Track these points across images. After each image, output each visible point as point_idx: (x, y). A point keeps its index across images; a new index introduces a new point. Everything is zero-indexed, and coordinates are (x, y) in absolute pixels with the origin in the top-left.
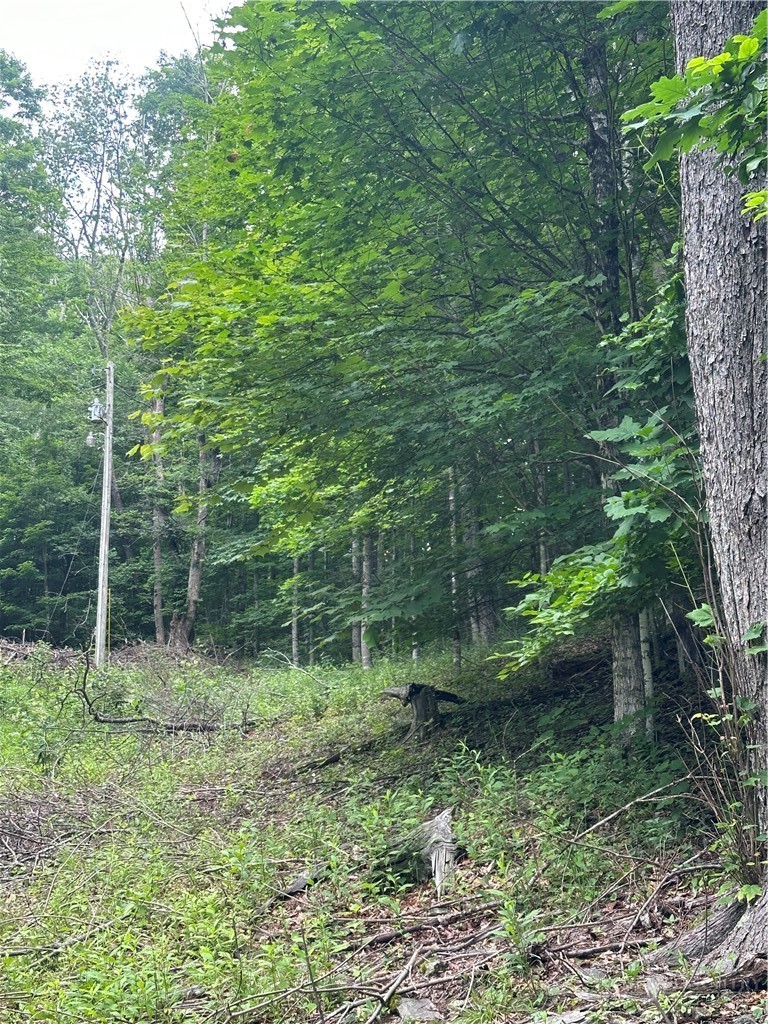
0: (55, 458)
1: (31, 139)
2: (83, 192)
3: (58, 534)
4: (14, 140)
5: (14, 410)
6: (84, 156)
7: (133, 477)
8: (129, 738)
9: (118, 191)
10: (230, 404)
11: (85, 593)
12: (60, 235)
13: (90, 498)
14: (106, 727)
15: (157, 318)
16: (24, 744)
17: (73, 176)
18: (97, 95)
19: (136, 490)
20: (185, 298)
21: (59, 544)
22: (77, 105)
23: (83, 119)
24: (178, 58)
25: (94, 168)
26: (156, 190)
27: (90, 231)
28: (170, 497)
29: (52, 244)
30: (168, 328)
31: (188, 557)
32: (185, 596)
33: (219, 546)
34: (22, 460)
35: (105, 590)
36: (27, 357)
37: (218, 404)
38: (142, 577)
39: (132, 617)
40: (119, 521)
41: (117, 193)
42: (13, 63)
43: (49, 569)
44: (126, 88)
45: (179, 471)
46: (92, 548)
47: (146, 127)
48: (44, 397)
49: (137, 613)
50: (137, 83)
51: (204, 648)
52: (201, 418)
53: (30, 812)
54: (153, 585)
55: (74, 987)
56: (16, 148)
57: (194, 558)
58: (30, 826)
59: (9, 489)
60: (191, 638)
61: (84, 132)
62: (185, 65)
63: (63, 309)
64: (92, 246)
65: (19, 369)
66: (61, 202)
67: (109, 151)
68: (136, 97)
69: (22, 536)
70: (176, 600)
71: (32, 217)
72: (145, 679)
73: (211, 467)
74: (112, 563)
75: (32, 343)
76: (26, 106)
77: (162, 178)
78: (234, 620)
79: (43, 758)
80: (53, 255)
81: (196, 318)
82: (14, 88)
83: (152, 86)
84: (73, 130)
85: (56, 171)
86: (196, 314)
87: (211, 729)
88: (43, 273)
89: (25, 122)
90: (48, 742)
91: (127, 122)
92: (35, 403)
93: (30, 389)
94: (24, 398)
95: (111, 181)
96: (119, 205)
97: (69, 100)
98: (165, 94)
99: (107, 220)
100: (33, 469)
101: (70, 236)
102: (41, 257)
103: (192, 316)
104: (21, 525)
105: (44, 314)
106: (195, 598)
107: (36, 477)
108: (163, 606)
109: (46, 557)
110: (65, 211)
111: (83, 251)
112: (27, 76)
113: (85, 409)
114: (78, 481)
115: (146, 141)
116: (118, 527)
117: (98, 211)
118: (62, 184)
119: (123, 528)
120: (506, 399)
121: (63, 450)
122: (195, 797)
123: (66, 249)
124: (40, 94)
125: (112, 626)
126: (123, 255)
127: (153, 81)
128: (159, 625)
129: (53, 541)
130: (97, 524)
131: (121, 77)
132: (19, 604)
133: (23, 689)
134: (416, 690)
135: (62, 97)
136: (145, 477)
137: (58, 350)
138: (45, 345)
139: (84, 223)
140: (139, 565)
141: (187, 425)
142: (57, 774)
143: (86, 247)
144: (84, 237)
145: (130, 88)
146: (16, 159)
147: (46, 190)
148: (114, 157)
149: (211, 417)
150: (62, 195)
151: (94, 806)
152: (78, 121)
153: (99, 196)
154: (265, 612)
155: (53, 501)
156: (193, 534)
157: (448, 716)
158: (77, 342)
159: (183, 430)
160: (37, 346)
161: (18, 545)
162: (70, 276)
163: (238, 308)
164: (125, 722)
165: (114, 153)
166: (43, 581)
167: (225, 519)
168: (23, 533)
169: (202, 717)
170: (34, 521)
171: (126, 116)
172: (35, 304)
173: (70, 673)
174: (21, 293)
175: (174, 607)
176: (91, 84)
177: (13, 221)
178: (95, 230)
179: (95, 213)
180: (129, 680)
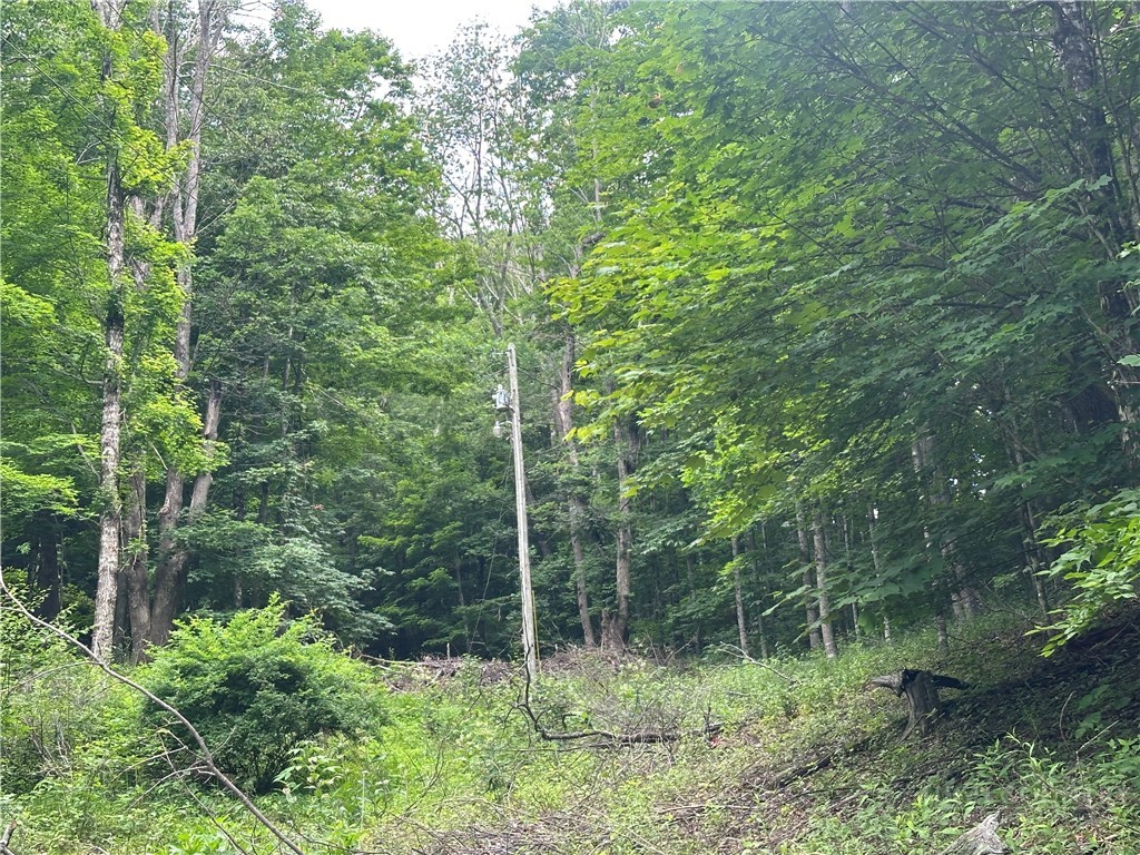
0: (458, 454)
1: (404, 118)
2: (462, 167)
3: (468, 536)
4: (388, 121)
5: (410, 407)
6: (460, 128)
7: (546, 466)
8: (579, 755)
9: (499, 160)
10: (673, 372)
11: (504, 598)
12: (443, 215)
13: (499, 493)
14: (554, 745)
15: (582, 288)
16: (468, 770)
17: (450, 151)
18: (467, 64)
19: (550, 479)
20: (612, 263)
21: (473, 547)
22: (448, 76)
23: (456, 90)
24: (552, 10)
25: (472, 140)
26: (540, 154)
27: (473, 207)
28: (587, 484)
29: (435, 224)
30: (595, 297)
31: (613, 548)
32: (614, 593)
33: (647, 533)
34: (426, 460)
35: (529, 593)
36: (421, 348)
37: (661, 373)
38: (564, 575)
39: (556, 620)
40: (536, 515)
41: (498, 163)
42: (380, 41)
43: (462, 576)
44: (498, 51)
47: (522, 88)
48: (442, 390)
49: (561, 615)
50: (509, 44)
51: (643, 648)
52: (642, 391)
54: (576, 583)
56: (391, 129)
57: (620, 549)
59: (413, 492)
60: (626, 636)
61: (459, 103)
62: (560, 17)
63: (452, 293)
64: (477, 223)
65: (415, 362)
66: (441, 179)
67: (487, 120)
68: (509, 59)
69: (431, 541)
70: (605, 597)
71: (412, 200)
73: (628, 446)
74: (534, 562)
75: (425, 332)
76: (398, 84)
77: (546, 141)
78: (670, 615)
79: (494, 784)
80: (437, 237)
81: (625, 282)
82: (383, 66)
83: (526, 45)
84: (446, 103)
85: (432, 147)
86: (625, 278)
87: (671, 738)
88: (429, 257)
89: (398, 101)
90: (498, 765)
91: (501, 87)
92: (432, 397)
93: (426, 382)
94: (420, 393)
95: (491, 151)
96: (501, 176)
97: (440, 72)
98: (541, 51)
99: (490, 193)
100: (436, 469)
101: (453, 214)
102: (425, 241)
103: (620, 281)
104: (429, 530)
105: (433, 301)
106: (626, 593)
107: (440, 476)
108: (589, 605)
109: (458, 562)
110: (446, 190)
112: (396, 53)
114: (484, 476)
115: (524, 104)
116: (536, 522)
117: (479, 185)
118: (440, 161)
119: (541, 522)
120: (1006, 329)
121: (465, 444)
122: (673, 817)
123: (449, 229)
124: (410, 70)
125: (540, 632)
126: (510, 228)
127: (526, 39)
128: (587, 627)
129: (463, 544)
130: (511, 521)
131: (492, 40)
132: (434, 616)
133: (455, 710)
134: (910, 677)
135: (432, 70)
136: (559, 465)
137: (454, 337)
138: (442, 335)
139: (466, 199)
140: (561, 561)
141: (627, 401)
143: (471, 225)
144: (468, 215)
145: (503, 50)
146: (391, 141)
147: (425, 169)
148: (492, 126)
149: (650, 390)
150: (441, 172)
152: (451, 93)
153: (479, 168)
154: (704, 602)
155: (460, 500)
156: (617, 521)
157: (952, 703)
158: (470, 327)
160: (432, 335)
161: (427, 552)
162: (456, 258)
163: (677, 266)
164: (574, 737)
165: (491, 121)
166: (457, 588)
167: (648, 502)
168: (431, 539)
169: (657, 725)
170: (441, 525)
171: (501, 80)
172: (424, 292)
174: (409, 282)
175: (604, 605)
176: (460, 52)
177: (394, 206)
178: (479, 204)
179: (476, 188)
180: (571, 690)
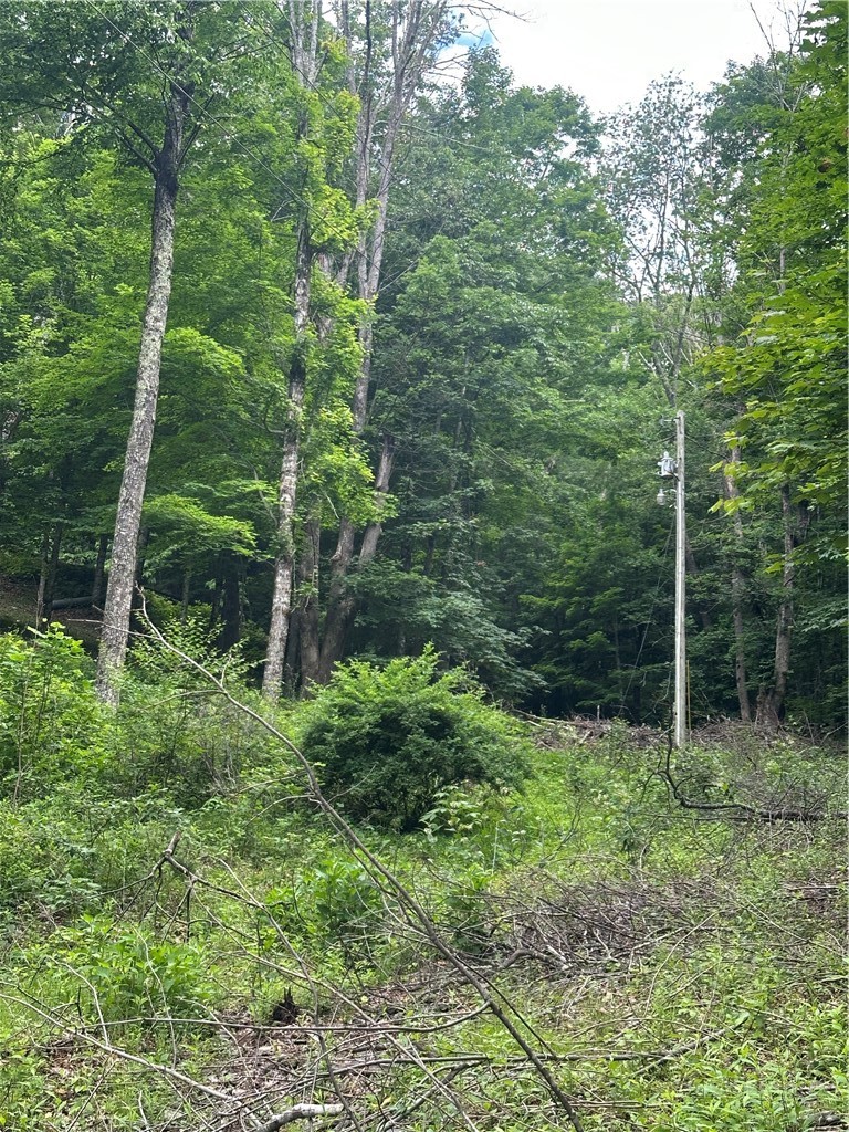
0: (622, 520)
1: (590, 178)
2: (645, 229)
3: (628, 602)
4: (573, 181)
5: (577, 470)
6: (646, 189)
7: (709, 537)
8: (718, 826)
9: (684, 222)
10: (826, 447)
11: (660, 665)
12: (622, 278)
13: (661, 561)
14: (694, 813)
15: (738, 358)
16: (607, 830)
17: (634, 212)
18: (657, 121)
19: (712, 550)
20: (771, 332)
21: (631, 613)
22: (638, 135)
23: (644, 149)
24: (749, 66)
25: (656, 201)
26: (726, 216)
27: (653, 271)
28: (751, 557)
29: (614, 287)
30: (751, 367)
31: (774, 623)
32: (773, 667)
33: (810, 610)
34: (589, 523)
35: (683, 660)
36: (590, 412)
37: (813, 448)
38: (722, 646)
39: (712, 691)
40: (695, 585)
41: (682, 225)
42: (571, 99)
43: (620, 640)
44: (691, 109)
45: (760, 528)
46: (667, 616)
47: (713, 148)
48: (610, 454)
49: (719, 687)
50: (702, 101)
51: (798, 726)
52: (793, 466)
53: (618, 903)
54: (735, 656)
55: (689, 1100)
56: (575, 189)
57: (782, 624)
58: (620, 918)
59: (576, 555)
60: (782, 714)
61: (646, 163)
62: (757, 73)
63: (627, 358)
64: (656, 286)
65: (583, 425)
66: (622, 242)
67: (674, 181)
68: (701, 117)
69: (591, 604)
70: (762, 672)
71: (592, 262)
72: (732, 761)
73: (796, 520)
74: (689, 633)
75: (595, 396)
76: (584, 144)
77: (733, 203)
78: (831, 695)
79: (629, 846)
80: (615, 300)
81: (784, 353)
82: (571, 125)
83: (720, 103)
84: (633, 163)
85: (616, 208)
86: (784, 348)
87: (815, 819)
88: (605, 321)
89: (584, 161)
90: (633, 827)
91: (692, 146)
92: (600, 461)
93: (595, 446)
94: (588, 456)
95: (675, 212)
96: (685, 239)
97: (629, 130)
98: (734, 109)
99: (672, 256)
100: (600, 533)
101: (633, 277)
102: (602, 304)
103: (779, 351)
104: (589, 593)
105: (607, 365)
106: (784, 669)
107: (603, 541)
108: (747, 679)
109: (617, 627)
110: (627, 251)
111: (646, 292)
112: (586, 111)
113: (654, 464)
114: (648, 543)
115: (713, 164)
116: (695, 592)
117: (662, 248)
118: (623, 223)
119: (700, 593)
121: (631, 510)
122: (801, 895)
123: (628, 292)
124: (599, 128)
125: (691, 701)
126: (691, 292)
127: (720, 96)
128: (743, 701)
129: (623, 609)
130: (671, 590)
131: (686, 97)
132: (590, 678)
133: (600, 770)
135: (621, 129)
136: (722, 536)
137: (623, 402)
138: (611, 398)
139: (647, 262)
140: (720, 633)
141: (777, 475)
142: (644, 863)
143: (650, 288)
144: (648, 278)
145: (695, 108)
146: (574, 201)
147: (607, 231)
148: (679, 186)
149: (803, 465)
150: (623, 234)
151: (687, 900)
152: (639, 152)
153: (663, 231)
155: (622, 565)
156: (779, 597)
158: (642, 392)
159: (772, 480)
160: (602, 399)
161: (586, 615)
162: (632, 322)
163: (834, 337)
164: (714, 808)
165: (679, 182)
166: (614, 653)
167: (815, 579)
168: (591, 602)
169: (802, 804)
170: (603, 589)
171: (691, 139)
172: (597, 355)
173: (650, 753)
174: (583, 345)
175: (761, 680)
176: (652, 110)
177: (573, 268)
178: (660, 268)
179: (658, 250)
180: (715, 761)
